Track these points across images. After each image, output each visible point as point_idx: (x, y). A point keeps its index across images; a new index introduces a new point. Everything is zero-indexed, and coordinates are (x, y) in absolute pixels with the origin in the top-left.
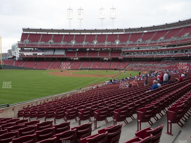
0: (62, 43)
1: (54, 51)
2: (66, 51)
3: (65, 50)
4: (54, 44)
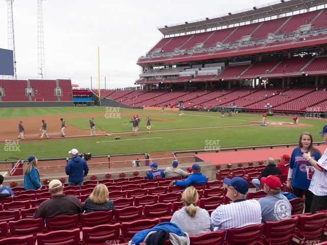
0: (219, 46)
1: (203, 67)
2: (227, 64)
3: (224, 63)
4: (200, 52)
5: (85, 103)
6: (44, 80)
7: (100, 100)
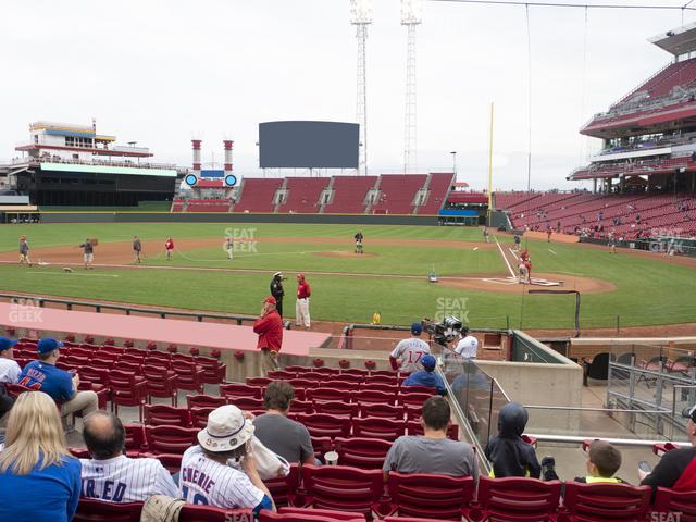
5: (460, 220)
6: (407, 175)
7: (489, 215)
